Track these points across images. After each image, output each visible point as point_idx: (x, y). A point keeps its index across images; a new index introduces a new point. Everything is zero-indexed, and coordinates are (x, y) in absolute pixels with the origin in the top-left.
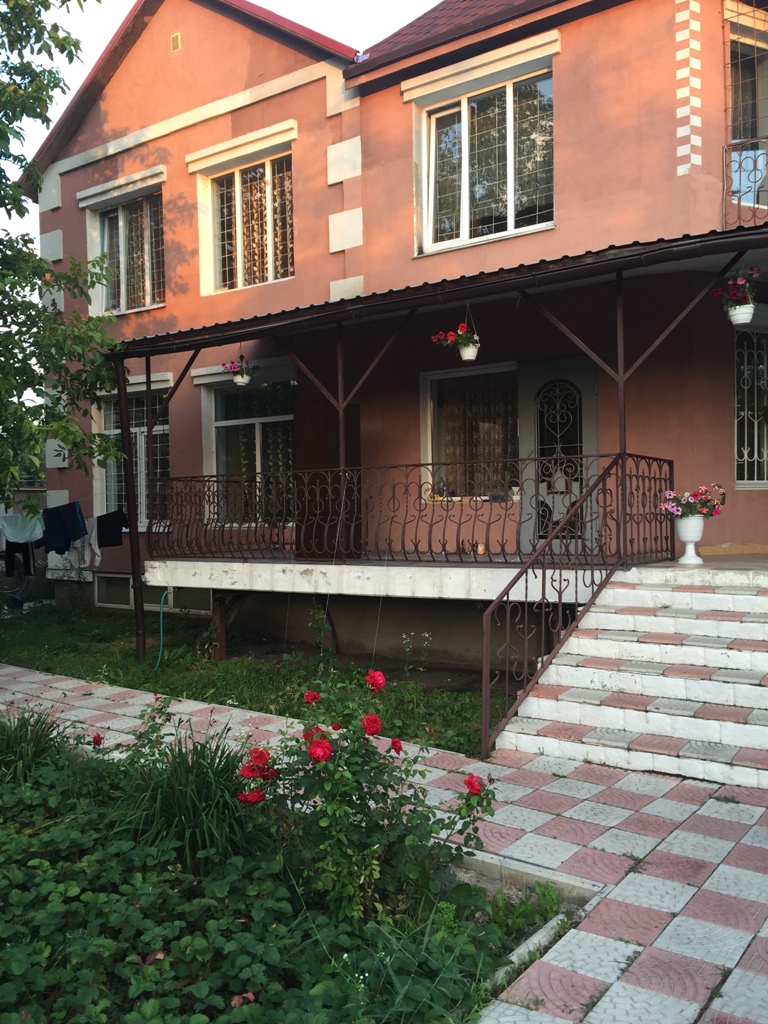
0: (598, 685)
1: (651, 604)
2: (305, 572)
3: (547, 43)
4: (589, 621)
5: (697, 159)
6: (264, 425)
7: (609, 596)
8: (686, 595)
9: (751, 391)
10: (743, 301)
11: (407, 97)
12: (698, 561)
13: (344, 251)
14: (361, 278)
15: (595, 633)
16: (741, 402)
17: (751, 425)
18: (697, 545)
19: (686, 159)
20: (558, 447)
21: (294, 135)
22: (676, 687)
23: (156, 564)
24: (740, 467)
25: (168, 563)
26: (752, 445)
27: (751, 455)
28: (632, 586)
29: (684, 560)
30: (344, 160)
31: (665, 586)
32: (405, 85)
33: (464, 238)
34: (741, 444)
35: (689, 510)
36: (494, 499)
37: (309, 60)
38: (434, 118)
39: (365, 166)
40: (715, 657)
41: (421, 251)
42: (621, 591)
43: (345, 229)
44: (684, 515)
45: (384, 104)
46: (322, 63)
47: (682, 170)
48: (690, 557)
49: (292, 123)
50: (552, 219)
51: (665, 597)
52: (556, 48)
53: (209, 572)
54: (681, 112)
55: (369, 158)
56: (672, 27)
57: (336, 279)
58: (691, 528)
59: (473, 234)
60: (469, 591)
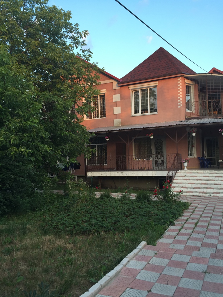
0: (179, 186)
1: (183, 175)
2: (122, 173)
3: (156, 83)
4: (175, 178)
5: (181, 105)
6: (98, 145)
7: (177, 174)
8: (188, 174)
9: (190, 142)
10: (194, 133)
11: (129, 88)
12: (187, 169)
13: (117, 114)
14: (120, 119)
15: (177, 180)
16: (188, 143)
17: (190, 147)
18: (186, 167)
19: (180, 105)
20: (159, 151)
21: (106, 92)
22: (190, 185)
23: (89, 172)
24: (189, 154)
25: (92, 172)
26: (190, 150)
27: (190, 152)
28: (180, 173)
29: (185, 169)
30: (117, 98)
31: (184, 173)
32: (129, 86)
33: (140, 114)
34: (189, 150)
35: (186, 162)
36: (147, 160)
37: (109, 79)
38: (133, 92)
39: (121, 99)
40: (194, 182)
41: (132, 115)
42: (179, 174)
43: (117, 110)
44: (185, 162)
45: (125, 89)
46: (112, 80)
47: (179, 107)
48: (186, 169)
49: (106, 90)
50: (157, 112)
51: (185, 174)
52: (157, 84)
53: (101, 173)
54: (179, 98)
55: (122, 98)
56: (177, 84)
57: (115, 119)
58: (186, 164)
59: (142, 113)
60: (153, 175)
